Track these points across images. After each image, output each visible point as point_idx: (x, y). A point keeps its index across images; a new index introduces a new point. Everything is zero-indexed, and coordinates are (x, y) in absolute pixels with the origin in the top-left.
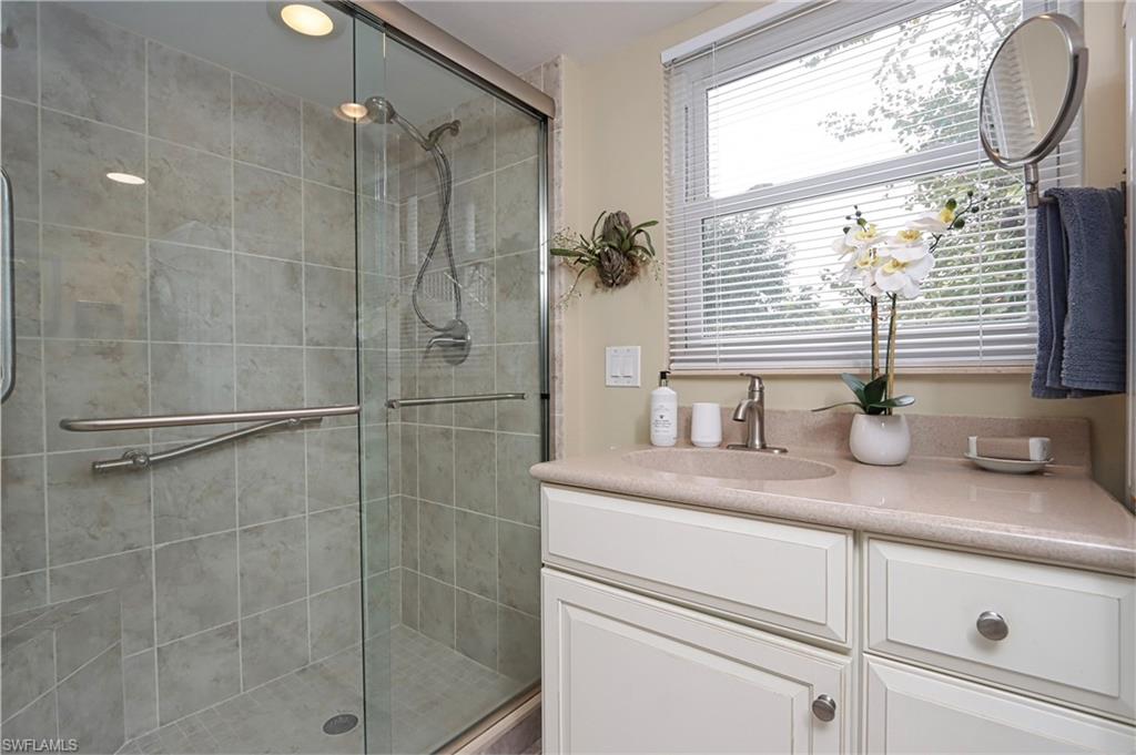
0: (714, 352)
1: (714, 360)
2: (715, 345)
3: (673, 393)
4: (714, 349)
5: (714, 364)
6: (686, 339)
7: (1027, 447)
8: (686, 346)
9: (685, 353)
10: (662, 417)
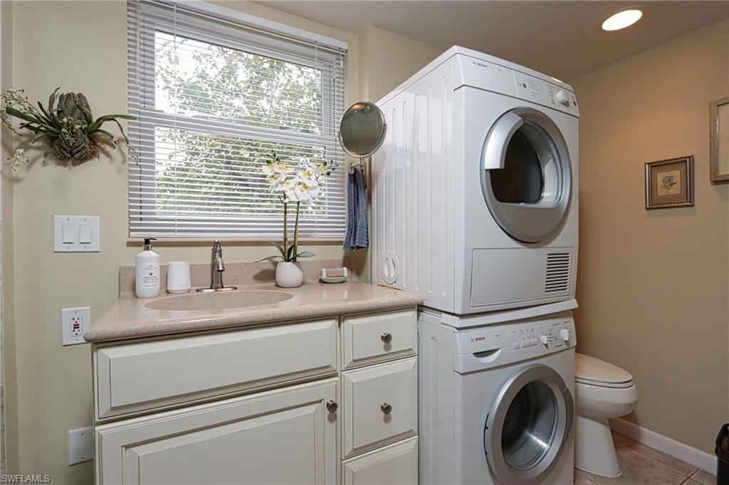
0: (174, 225)
1: (174, 231)
2: (174, 220)
3: (157, 255)
4: (174, 222)
5: (174, 234)
6: (141, 213)
7: (343, 271)
8: (141, 219)
9: (140, 225)
10: (151, 274)
